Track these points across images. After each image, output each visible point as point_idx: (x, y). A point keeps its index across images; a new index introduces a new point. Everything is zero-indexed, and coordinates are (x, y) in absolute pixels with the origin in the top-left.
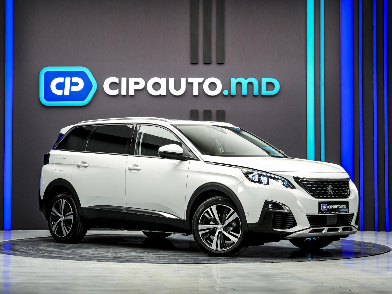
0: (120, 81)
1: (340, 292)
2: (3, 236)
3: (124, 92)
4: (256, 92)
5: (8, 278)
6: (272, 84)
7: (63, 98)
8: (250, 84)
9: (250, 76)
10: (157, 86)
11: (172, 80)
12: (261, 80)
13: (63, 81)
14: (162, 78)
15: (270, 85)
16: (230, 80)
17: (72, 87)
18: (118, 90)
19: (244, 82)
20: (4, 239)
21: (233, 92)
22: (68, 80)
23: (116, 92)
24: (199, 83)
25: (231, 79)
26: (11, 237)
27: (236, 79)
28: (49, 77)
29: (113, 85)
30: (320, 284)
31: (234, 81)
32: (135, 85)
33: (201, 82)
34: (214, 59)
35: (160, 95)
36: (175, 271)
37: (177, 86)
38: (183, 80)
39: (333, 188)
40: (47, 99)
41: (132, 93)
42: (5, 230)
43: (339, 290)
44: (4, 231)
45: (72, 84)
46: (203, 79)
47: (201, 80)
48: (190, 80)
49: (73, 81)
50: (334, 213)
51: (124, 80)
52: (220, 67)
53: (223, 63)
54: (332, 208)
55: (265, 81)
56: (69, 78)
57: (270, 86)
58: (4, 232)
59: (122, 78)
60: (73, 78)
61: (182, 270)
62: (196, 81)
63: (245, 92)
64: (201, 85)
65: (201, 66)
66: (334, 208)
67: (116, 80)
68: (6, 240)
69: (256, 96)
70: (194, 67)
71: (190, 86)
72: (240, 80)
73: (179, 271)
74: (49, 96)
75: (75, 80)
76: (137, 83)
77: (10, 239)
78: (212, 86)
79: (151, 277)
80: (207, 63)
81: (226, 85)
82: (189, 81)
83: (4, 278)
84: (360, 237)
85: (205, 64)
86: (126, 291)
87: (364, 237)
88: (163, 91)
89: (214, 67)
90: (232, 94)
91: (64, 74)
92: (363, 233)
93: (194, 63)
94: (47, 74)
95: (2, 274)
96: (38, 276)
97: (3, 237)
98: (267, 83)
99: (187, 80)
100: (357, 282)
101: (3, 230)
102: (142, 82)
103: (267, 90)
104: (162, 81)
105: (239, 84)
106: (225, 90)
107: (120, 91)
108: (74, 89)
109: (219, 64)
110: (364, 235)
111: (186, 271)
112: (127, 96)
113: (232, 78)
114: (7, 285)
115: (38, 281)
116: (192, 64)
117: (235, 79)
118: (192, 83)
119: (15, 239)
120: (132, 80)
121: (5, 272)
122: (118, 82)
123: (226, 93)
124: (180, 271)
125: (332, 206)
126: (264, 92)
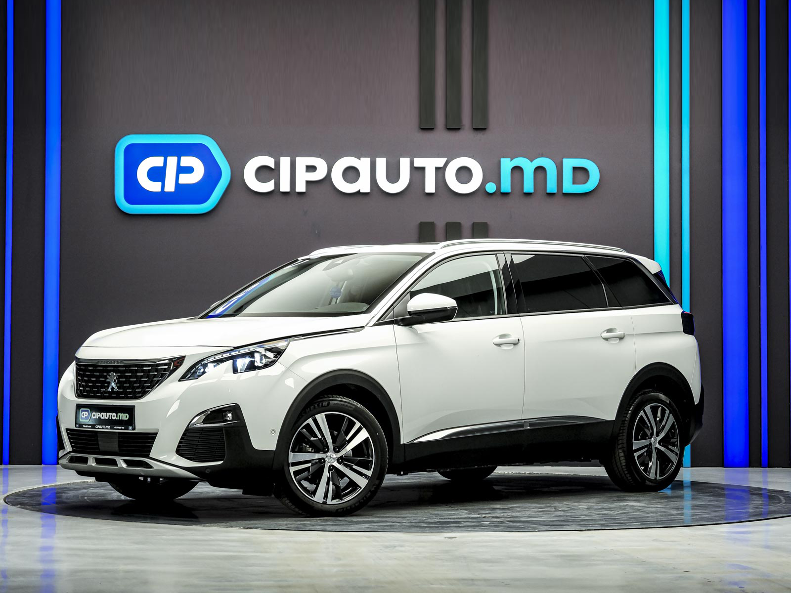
0: (277, 164)
1: (719, 590)
2: (41, 477)
3: (285, 187)
4: (551, 187)
5: (52, 561)
6: (584, 170)
7: (162, 198)
8: (540, 170)
9: (539, 154)
10: (351, 174)
11: (381, 163)
12: (562, 162)
13: (161, 165)
14: (361, 158)
15: (580, 173)
16: (500, 162)
17: (181, 175)
18: (273, 182)
19: (528, 167)
20: (44, 482)
21: (506, 187)
22: (172, 161)
23: (269, 187)
24: (437, 169)
25: (502, 160)
26: (58, 478)
27: (511, 160)
28: (135, 155)
29: (263, 173)
30: (680, 575)
31: (507, 165)
32: (307, 171)
33: (441, 165)
34: (466, 119)
35: (358, 193)
36: (386, 547)
37: (393, 175)
38: (405, 163)
39: (119, 377)
40: (129, 199)
41: (301, 187)
42: (44, 464)
43: (719, 587)
44: (43, 466)
45: (181, 170)
46: (444, 160)
47: (440, 162)
48: (419, 162)
49: (182, 164)
50: (101, 429)
51: (285, 162)
52: (480, 136)
53: (486, 129)
54: (99, 417)
55: (569, 164)
56: (175, 159)
57: (580, 175)
58: (43, 469)
59: (282, 159)
60: (182, 158)
61: (402, 546)
62: (430, 164)
63: (529, 186)
64: (441, 171)
65: (440, 135)
66: (102, 418)
67: (269, 162)
68: (46, 484)
69: (551, 195)
70: (428, 135)
71: (418, 173)
72: (520, 161)
73: (395, 547)
74: (135, 193)
75: (186, 161)
76: (311, 169)
77: (56, 481)
78: (464, 174)
79: (340, 559)
80: (453, 127)
81: (492, 173)
82: (416, 165)
83: (43, 561)
84: (761, 480)
85: (449, 129)
86: (289, 586)
87: (769, 480)
88: (364, 185)
89: (466, 135)
90: (502, 191)
91: (164, 150)
92: (767, 472)
93: (427, 127)
94: (129, 149)
95: (38, 553)
96: (111, 557)
97: (40, 479)
98: (575, 169)
99: (412, 163)
100: (755, 569)
101: (41, 465)
102: (321, 165)
103: (574, 183)
104: (363, 165)
105: (517, 170)
106: (489, 182)
107: (277, 184)
108: (185, 179)
109: (476, 129)
110: (769, 475)
111: (408, 546)
112: (292, 193)
113: (504, 157)
114: (48, 575)
115: (110, 567)
116: (423, 129)
117: (509, 159)
118: (422, 169)
119: (64, 483)
120: (302, 162)
121: (44, 549)
122: (273, 166)
123: (491, 187)
124: (397, 548)
125: (99, 413)
126: (568, 186)
